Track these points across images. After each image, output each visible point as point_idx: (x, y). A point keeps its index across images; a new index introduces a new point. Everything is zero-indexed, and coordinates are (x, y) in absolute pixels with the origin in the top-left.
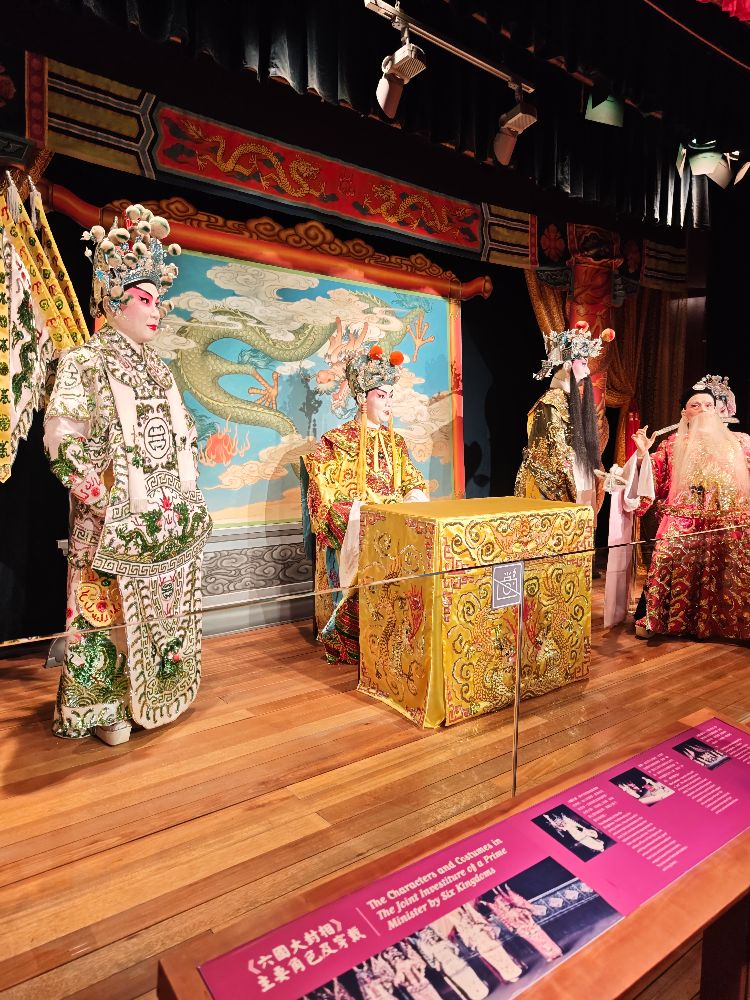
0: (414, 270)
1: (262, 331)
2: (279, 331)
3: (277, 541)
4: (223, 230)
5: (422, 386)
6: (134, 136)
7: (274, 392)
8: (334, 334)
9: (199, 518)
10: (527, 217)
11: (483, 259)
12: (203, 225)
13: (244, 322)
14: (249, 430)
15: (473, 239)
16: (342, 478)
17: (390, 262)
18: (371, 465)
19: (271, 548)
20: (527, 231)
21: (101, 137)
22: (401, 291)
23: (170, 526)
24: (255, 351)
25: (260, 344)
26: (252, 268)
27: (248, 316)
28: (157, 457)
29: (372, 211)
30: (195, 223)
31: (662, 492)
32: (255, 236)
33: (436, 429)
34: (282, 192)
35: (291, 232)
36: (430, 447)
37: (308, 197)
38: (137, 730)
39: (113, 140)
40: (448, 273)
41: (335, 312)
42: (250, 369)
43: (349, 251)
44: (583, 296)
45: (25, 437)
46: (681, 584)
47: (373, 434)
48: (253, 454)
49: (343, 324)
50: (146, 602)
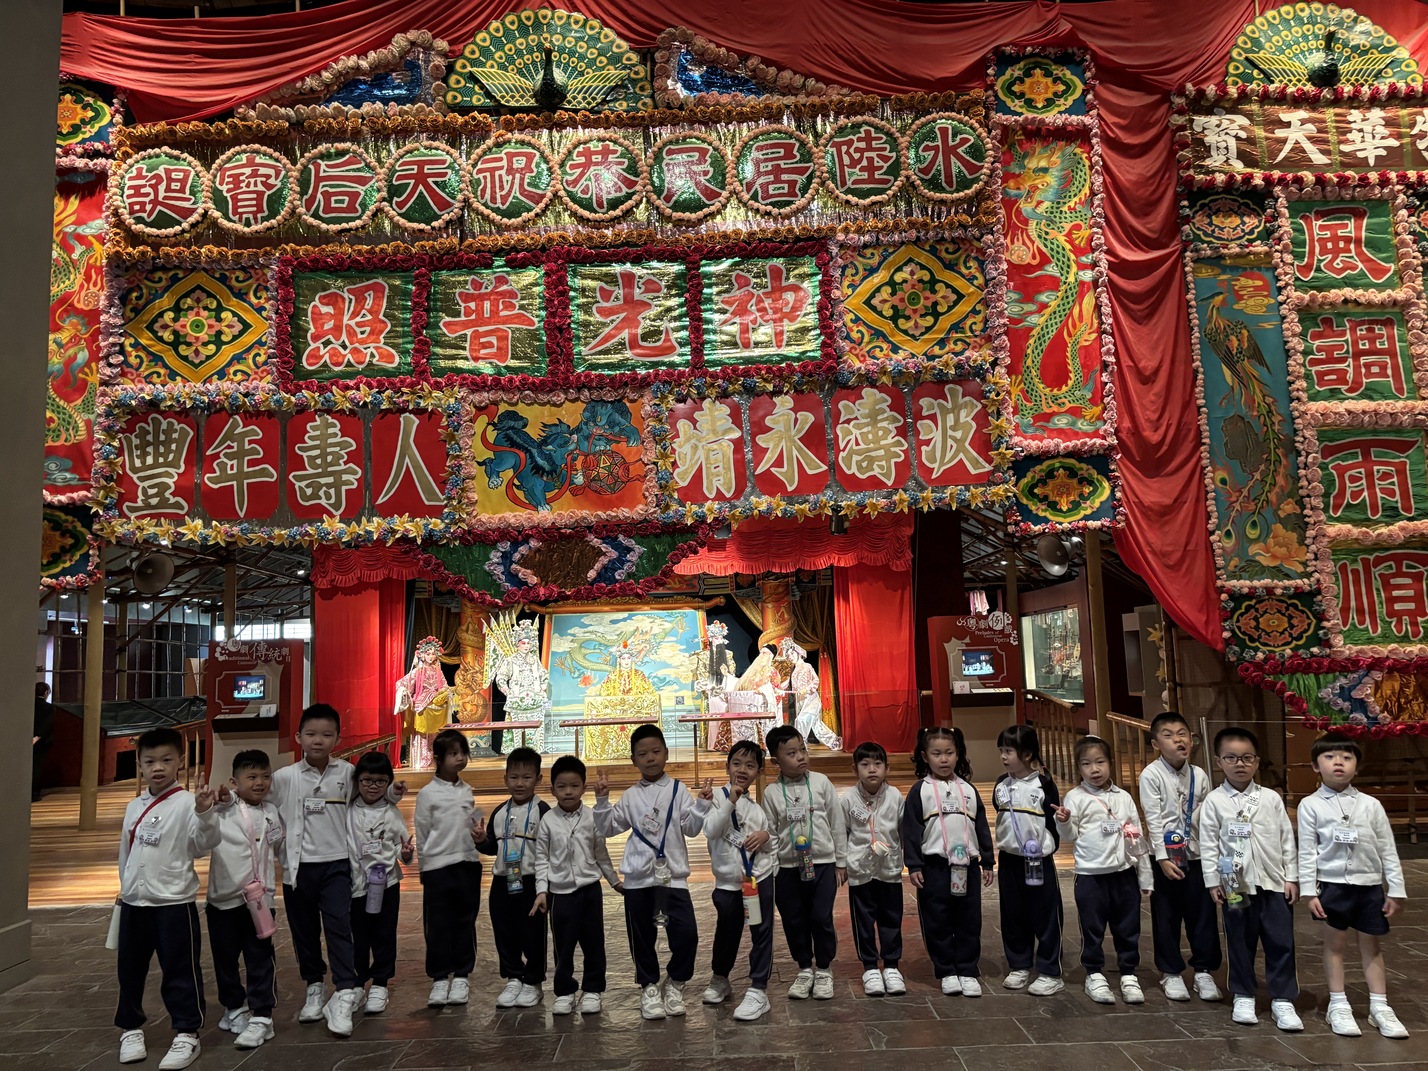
1: (603, 636)
2: (611, 635)
4: (587, 605)
5: (683, 647)
12: (579, 604)
13: (596, 634)
17: (663, 602)
20: (726, 577)
22: (670, 611)
24: (601, 644)
25: (603, 642)
26: (599, 615)
27: (598, 632)
32: (600, 604)
35: (613, 599)
40: (697, 599)
41: (636, 625)
42: (598, 651)
43: (641, 601)
44: (769, 600)
49: (641, 629)
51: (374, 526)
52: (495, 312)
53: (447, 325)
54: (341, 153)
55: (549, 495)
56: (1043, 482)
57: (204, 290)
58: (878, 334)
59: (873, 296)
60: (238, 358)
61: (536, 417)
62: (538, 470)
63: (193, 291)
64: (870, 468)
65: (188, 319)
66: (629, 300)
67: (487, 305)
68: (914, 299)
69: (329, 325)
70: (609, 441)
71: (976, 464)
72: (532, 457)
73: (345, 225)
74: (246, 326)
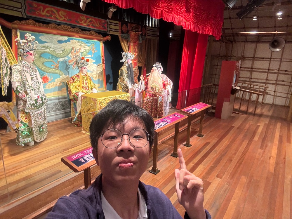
0: (91, 35)
1: (54, 51)
2: (58, 51)
3: (61, 100)
4: (43, 27)
5: (95, 62)
6: (20, 7)
7: (58, 65)
8: (72, 51)
9: (45, 99)
10: (118, 22)
11: (108, 33)
12: (38, 26)
13: (49, 49)
14: (52, 75)
15: (105, 28)
16: (76, 87)
17: (85, 33)
18: (83, 84)
19: (59, 102)
20: (118, 26)
21: (12, 8)
22: (88, 40)
23: (40, 101)
24: (53, 56)
25: (54, 54)
26: (51, 36)
27: (50, 47)
28: (36, 87)
29: (80, 23)
30: (36, 25)
31: (146, 88)
32: (51, 28)
33: (99, 72)
34: (57, 19)
35: (60, 26)
36: (98, 77)
37: (64, 20)
38: (36, 143)
39: (15, 9)
40: (100, 35)
41: (72, 46)
42: (51, 60)
43: (75, 31)
44: (132, 41)
45: (8, 86)
46: (149, 107)
47: (83, 77)
48: (53, 80)
49: (74, 48)
50: (36, 117)
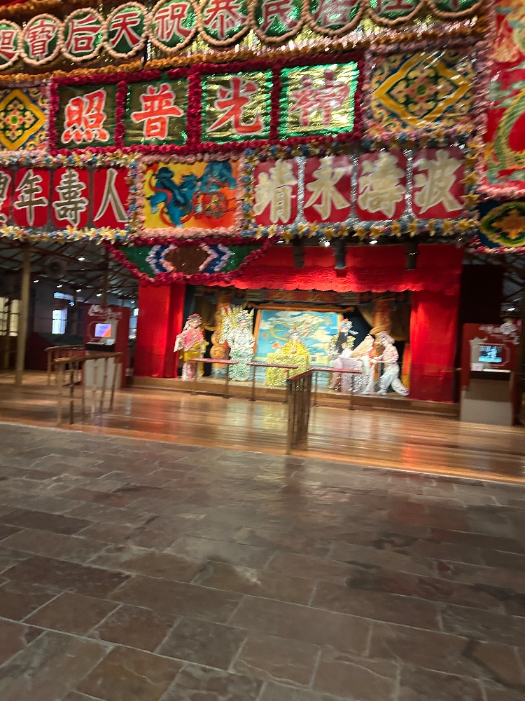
0: (327, 308)
1: (286, 323)
2: (290, 323)
4: (279, 306)
8: (303, 323)
12: (275, 306)
13: (283, 322)
17: (319, 307)
25: (286, 326)
29: (307, 299)
40: (338, 307)
41: (304, 319)
43: (308, 306)
49: (306, 321)
51: (91, 233)
52: (160, 107)
53: (135, 115)
54: (85, 14)
55: (183, 218)
56: (499, 218)
57: (19, 100)
58: (393, 115)
59: (392, 89)
60: (32, 138)
61: (179, 170)
62: (177, 203)
63: (13, 100)
64: (378, 205)
65: (10, 116)
66: (236, 97)
67: (156, 103)
68: (421, 89)
69: (75, 118)
70: (219, 186)
71: (452, 205)
72: (174, 195)
73: (85, 57)
74: (37, 119)
